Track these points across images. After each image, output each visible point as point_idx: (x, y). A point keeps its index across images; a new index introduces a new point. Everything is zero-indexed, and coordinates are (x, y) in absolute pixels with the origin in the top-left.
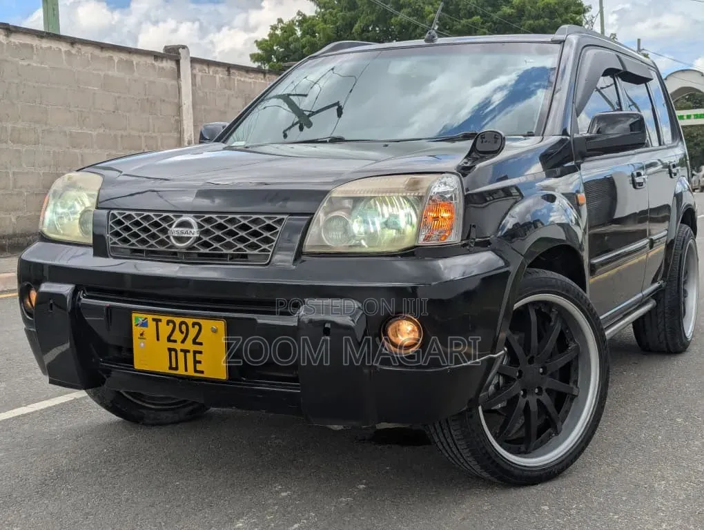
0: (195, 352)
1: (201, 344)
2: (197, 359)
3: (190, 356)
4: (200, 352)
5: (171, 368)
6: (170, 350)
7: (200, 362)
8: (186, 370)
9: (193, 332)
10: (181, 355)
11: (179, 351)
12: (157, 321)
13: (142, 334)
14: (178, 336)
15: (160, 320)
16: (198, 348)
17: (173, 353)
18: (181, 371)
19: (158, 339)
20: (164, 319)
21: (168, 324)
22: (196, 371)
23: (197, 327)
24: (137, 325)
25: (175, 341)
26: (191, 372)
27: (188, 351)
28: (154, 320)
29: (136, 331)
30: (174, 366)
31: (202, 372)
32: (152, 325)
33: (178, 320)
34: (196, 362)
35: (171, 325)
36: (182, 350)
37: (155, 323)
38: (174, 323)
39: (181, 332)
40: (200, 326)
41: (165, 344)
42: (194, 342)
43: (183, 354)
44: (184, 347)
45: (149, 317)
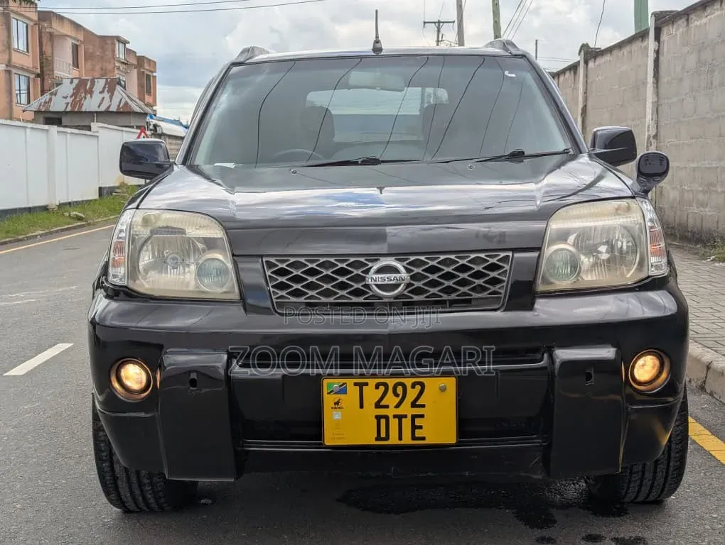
0: (414, 417)
1: (423, 406)
2: (417, 424)
3: (407, 423)
4: (422, 416)
5: (378, 438)
6: (378, 418)
7: (420, 427)
8: (400, 438)
9: (412, 394)
10: (394, 423)
11: (391, 419)
12: (361, 386)
13: (337, 403)
14: (391, 400)
15: (366, 384)
16: (418, 411)
17: (383, 421)
18: (393, 440)
19: (362, 406)
20: (372, 382)
21: (377, 388)
22: (414, 438)
23: (418, 388)
24: (329, 393)
25: (387, 407)
26: (407, 440)
27: (405, 416)
28: (356, 384)
29: (328, 400)
30: (383, 435)
31: (423, 439)
32: (353, 391)
33: (391, 382)
34: (414, 427)
35: (382, 388)
36: (395, 416)
37: (358, 388)
38: (386, 385)
39: (396, 395)
40: (422, 385)
41: (371, 411)
42: (414, 405)
43: (397, 420)
44: (399, 411)
45: (350, 382)
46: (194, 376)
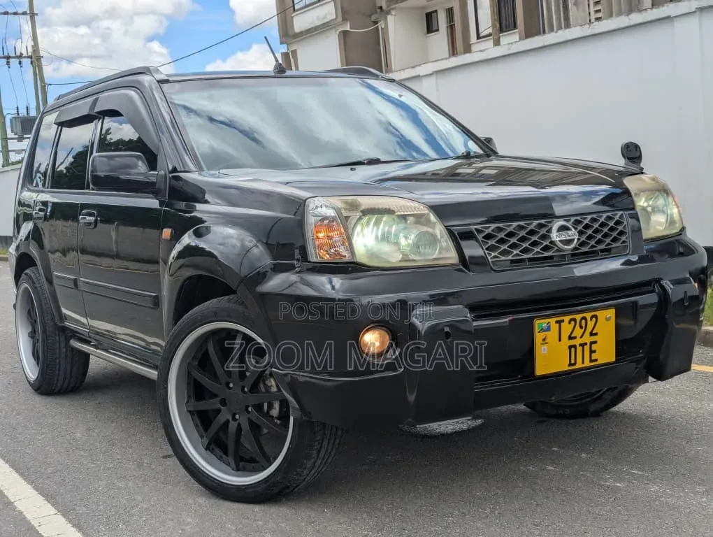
0: (592, 343)
1: (596, 334)
2: (593, 349)
3: (587, 348)
4: (595, 342)
5: (570, 365)
6: (570, 347)
7: (595, 352)
8: (583, 363)
9: (591, 324)
10: (579, 349)
11: (578, 346)
12: (559, 322)
13: (544, 340)
14: (578, 332)
15: (563, 321)
16: (593, 339)
17: (573, 350)
18: (579, 365)
19: (560, 340)
20: (567, 319)
21: (570, 323)
22: (591, 361)
23: (594, 319)
24: (539, 332)
25: (575, 338)
26: (587, 363)
27: (586, 344)
28: (557, 322)
29: (539, 337)
30: (573, 362)
31: (596, 360)
32: (555, 327)
33: (578, 317)
34: (592, 352)
35: (573, 323)
36: (581, 345)
37: (558, 325)
38: (575, 320)
39: (581, 327)
40: (596, 317)
41: (566, 343)
42: (592, 334)
43: (581, 347)
44: (582, 341)
45: (553, 321)
46: (447, 329)
